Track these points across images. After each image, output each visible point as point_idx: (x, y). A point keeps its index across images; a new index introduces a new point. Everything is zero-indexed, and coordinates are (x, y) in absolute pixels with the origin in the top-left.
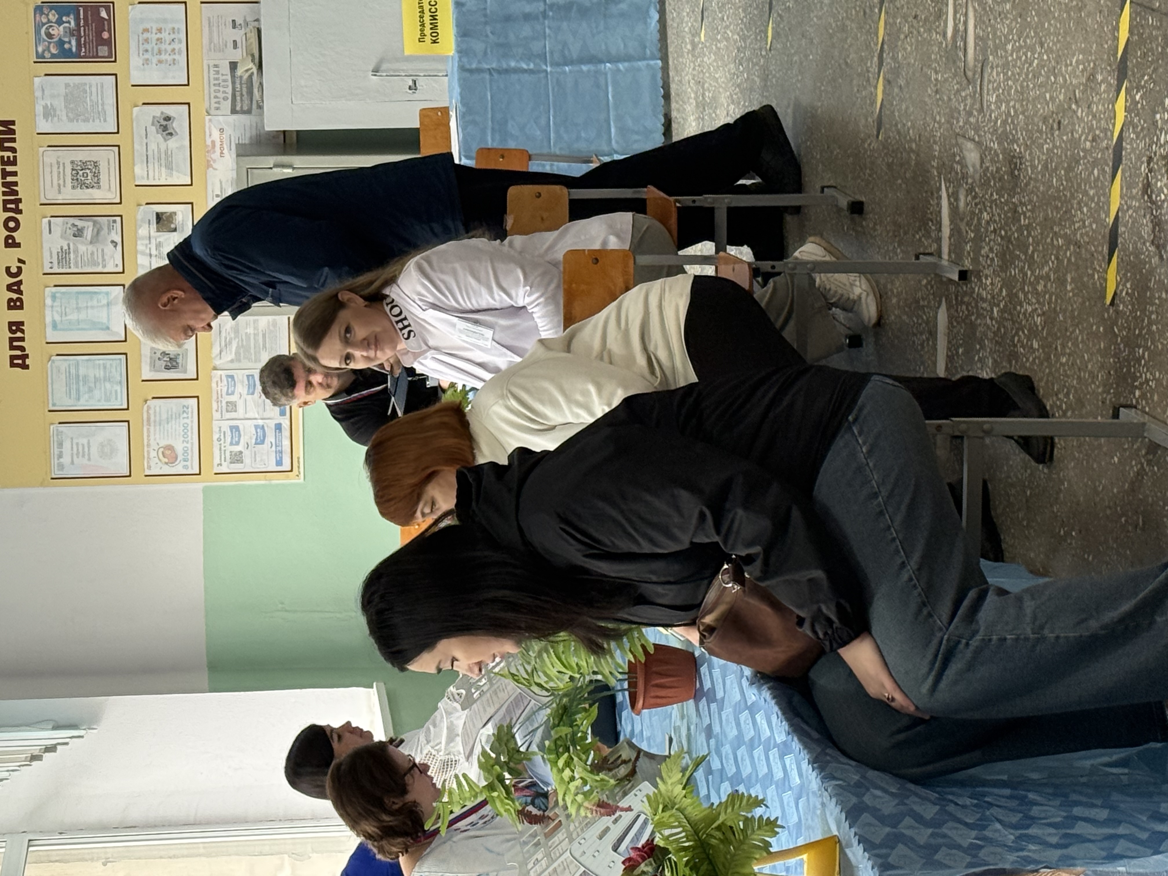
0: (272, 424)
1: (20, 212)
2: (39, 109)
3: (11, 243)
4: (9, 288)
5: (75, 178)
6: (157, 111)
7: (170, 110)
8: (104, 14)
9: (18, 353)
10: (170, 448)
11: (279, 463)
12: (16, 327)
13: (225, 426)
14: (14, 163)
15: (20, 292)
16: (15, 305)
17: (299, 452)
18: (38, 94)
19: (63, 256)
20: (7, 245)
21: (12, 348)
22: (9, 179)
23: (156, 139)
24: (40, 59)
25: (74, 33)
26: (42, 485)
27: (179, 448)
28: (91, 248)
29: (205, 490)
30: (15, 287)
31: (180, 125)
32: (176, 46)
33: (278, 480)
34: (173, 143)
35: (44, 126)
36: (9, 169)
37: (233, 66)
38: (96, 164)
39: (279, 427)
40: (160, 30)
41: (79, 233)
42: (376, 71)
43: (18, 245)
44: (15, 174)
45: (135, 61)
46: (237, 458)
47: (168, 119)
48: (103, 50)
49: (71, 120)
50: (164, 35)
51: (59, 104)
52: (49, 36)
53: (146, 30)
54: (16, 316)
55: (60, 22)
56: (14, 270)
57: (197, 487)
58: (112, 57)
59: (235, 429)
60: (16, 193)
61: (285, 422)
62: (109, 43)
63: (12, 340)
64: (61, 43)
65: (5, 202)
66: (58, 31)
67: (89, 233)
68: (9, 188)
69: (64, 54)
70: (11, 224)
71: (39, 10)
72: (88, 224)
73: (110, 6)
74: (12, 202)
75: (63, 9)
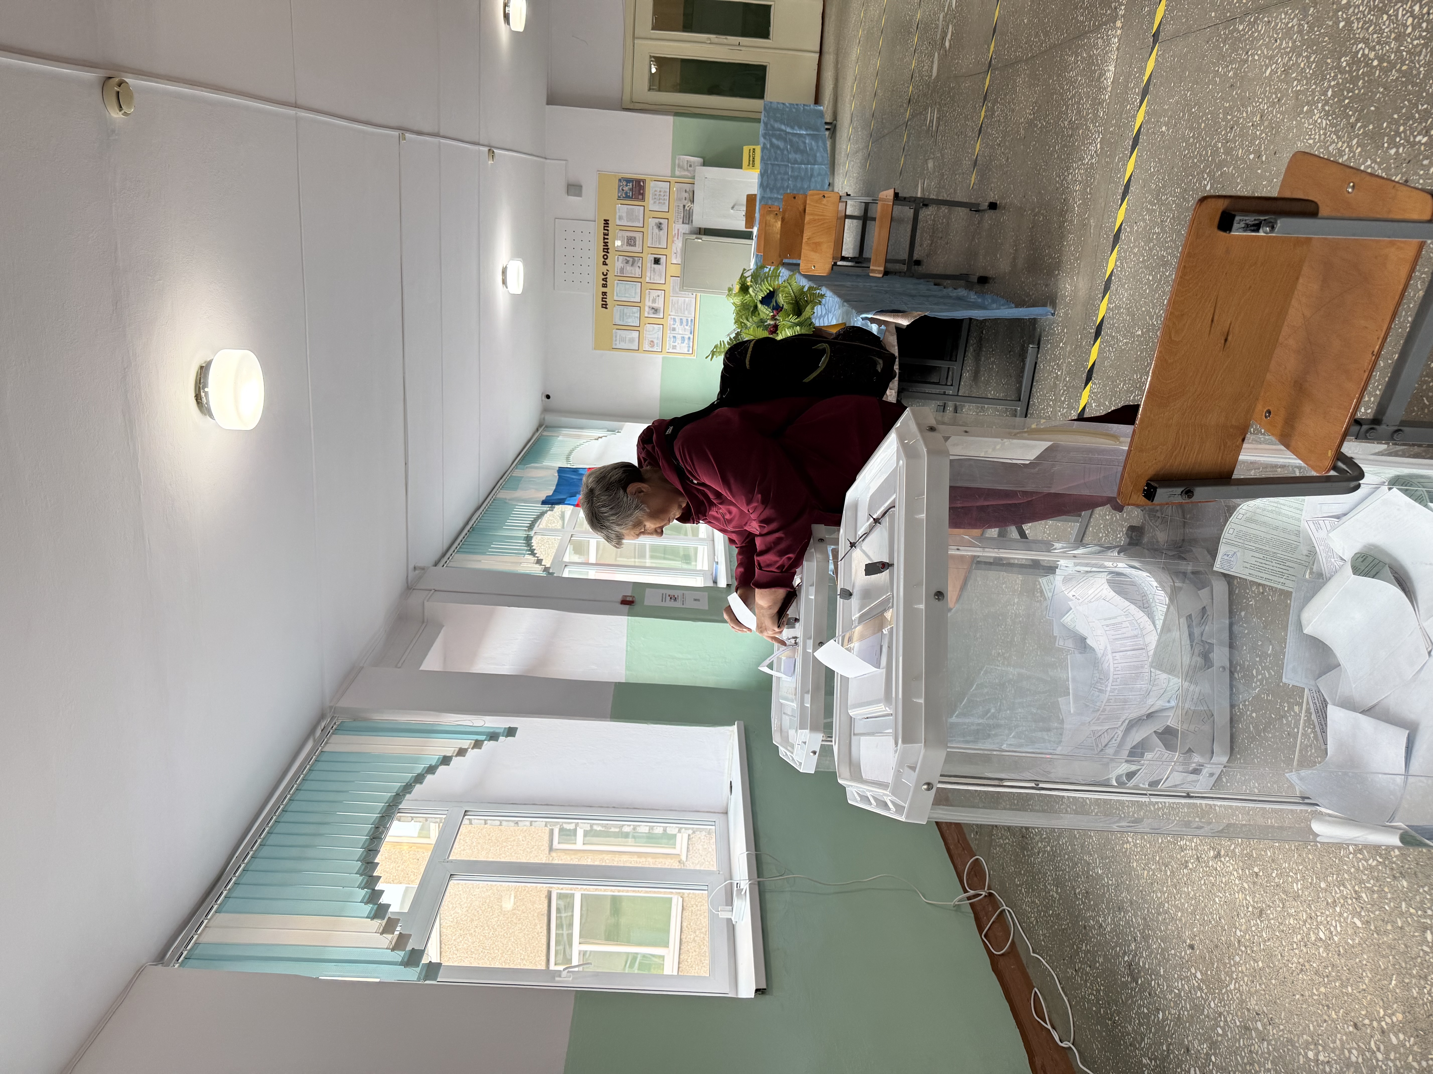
0: (687, 337)
1: (608, 253)
2: (617, 217)
3: (605, 264)
4: (603, 280)
5: (628, 243)
6: (657, 220)
7: (662, 221)
8: (642, 184)
9: (604, 303)
10: (652, 341)
11: (688, 351)
12: (604, 294)
13: (672, 335)
14: (608, 235)
15: (606, 281)
16: (605, 286)
17: (695, 347)
18: (617, 211)
19: (622, 270)
20: (603, 264)
21: (603, 301)
22: (606, 241)
23: (656, 230)
24: (619, 198)
25: (632, 190)
26: (609, 350)
27: (656, 341)
28: (632, 268)
29: (663, 358)
30: (605, 280)
31: (664, 226)
32: (665, 197)
33: (688, 357)
34: (661, 232)
35: (618, 222)
36: (606, 237)
37: (684, 206)
38: (635, 238)
39: (689, 338)
40: (660, 191)
41: (627, 262)
42: (733, 208)
43: (607, 265)
44: (607, 239)
45: (651, 202)
46: (674, 347)
47: (660, 224)
48: (640, 197)
49: (628, 221)
50: (662, 193)
51: (624, 215)
52: (623, 190)
53: (656, 191)
54: (605, 290)
55: (627, 185)
56: (605, 273)
57: (661, 356)
58: (643, 200)
59: (675, 337)
60: (607, 246)
61: (692, 337)
62: (643, 195)
63: (603, 298)
64: (626, 193)
65: (604, 249)
66: (626, 189)
67: (631, 262)
68: (606, 244)
69: (627, 197)
70: (605, 257)
71: (620, 180)
72: (631, 260)
73: (644, 181)
74: (606, 249)
75: (628, 181)
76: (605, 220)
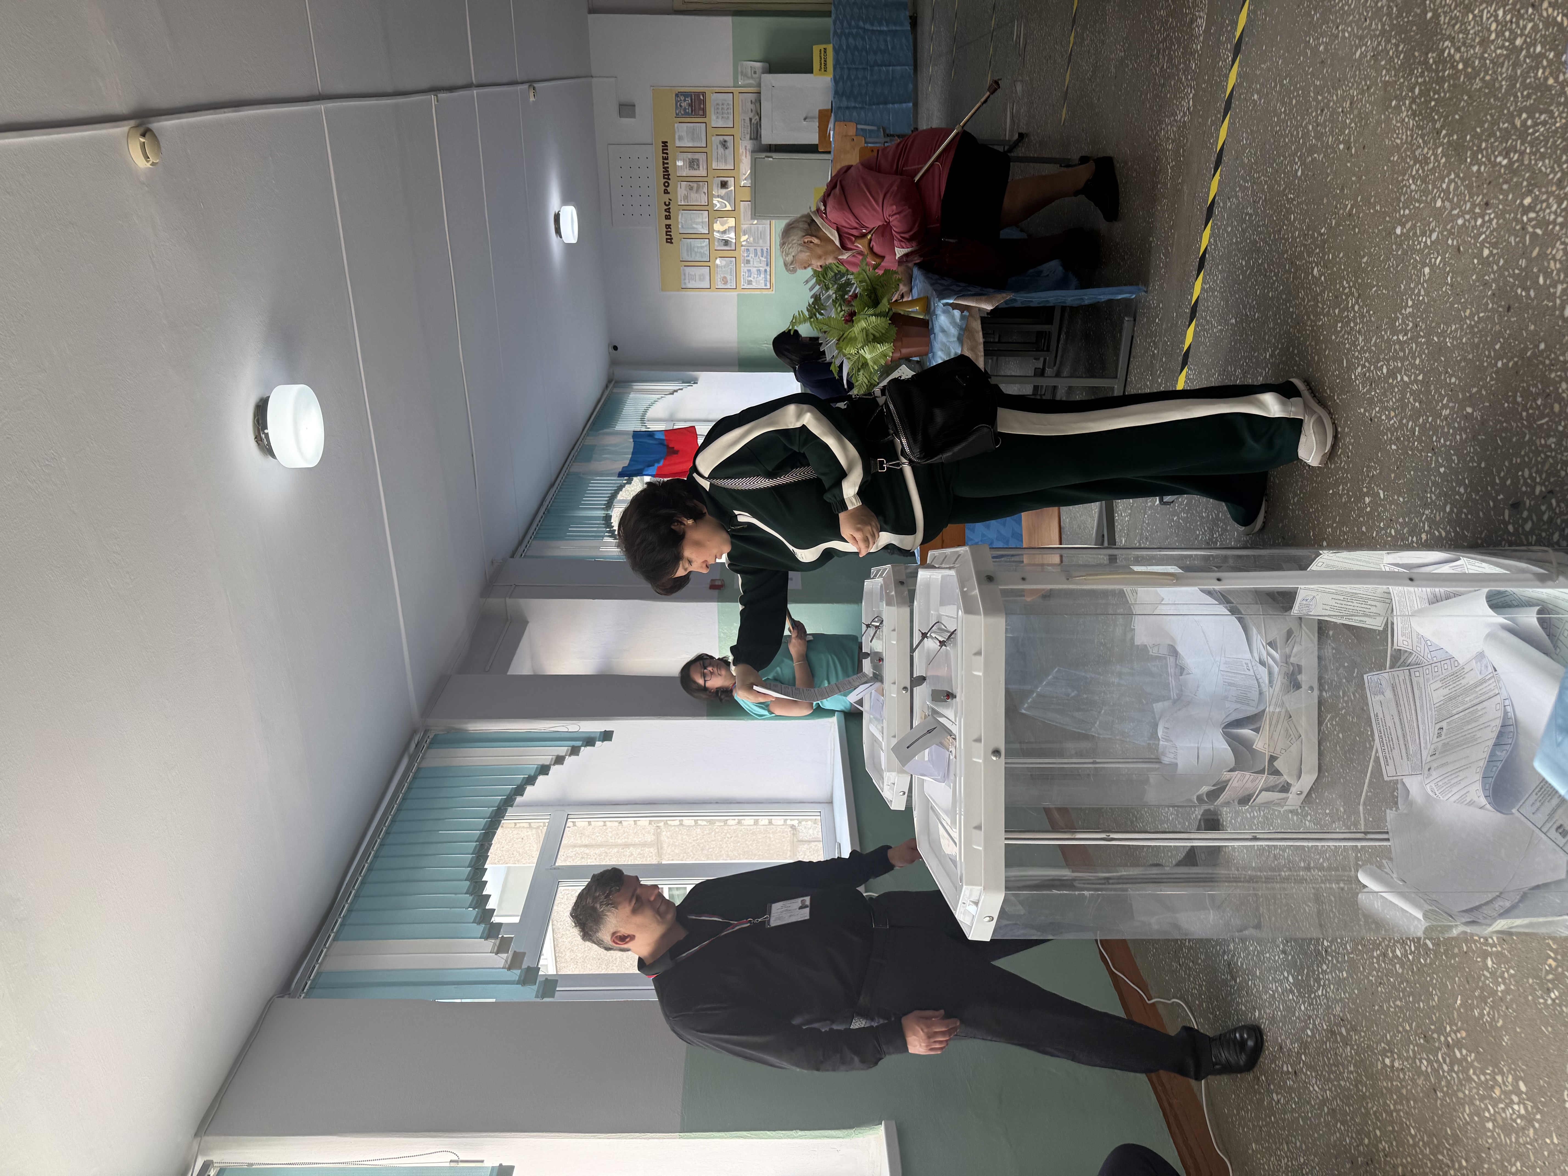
0: (762, 269)
1: (669, 179)
2: (677, 137)
3: (666, 192)
4: (666, 210)
5: (690, 166)
6: (721, 138)
7: (726, 138)
8: (702, 97)
9: (669, 237)
10: (725, 277)
11: (766, 285)
12: (668, 226)
13: (746, 269)
14: (667, 159)
15: (669, 212)
16: (668, 217)
17: (773, 281)
18: (676, 130)
19: (686, 198)
21: (667, 235)
22: (666, 166)
23: (721, 150)
24: (677, 115)
25: (691, 105)
26: (678, 290)
27: (729, 277)
28: (697, 195)
29: (738, 295)
30: (668, 210)
31: (730, 144)
32: (728, 111)
33: (765, 292)
34: (727, 151)
35: (678, 144)
36: (666, 161)
37: (751, 120)
38: (698, 160)
39: (766, 271)
40: (722, 105)
41: (691, 188)
42: (805, 119)
43: (669, 193)
44: (667, 164)
45: (714, 117)
46: (750, 282)
47: (725, 141)
48: (701, 113)
49: (689, 141)
50: (725, 107)
51: (684, 134)
52: (681, 106)
53: (717, 104)
54: (668, 222)
55: (685, 100)
56: (667, 203)
57: (735, 294)
58: (704, 115)
59: (749, 271)
60: (668, 171)
61: (768, 270)
62: (704, 110)
63: (666, 231)
64: (685, 109)
65: (664, 175)
66: (684, 104)
67: (695, 188)
68: (666, 170)
69: (686, 114)
70: (667, 185)
71: (677, 95)
72: (695, 185)
73: (704, 94)
74: (667, 175)
75: (686, 95)
76: (663, 142)
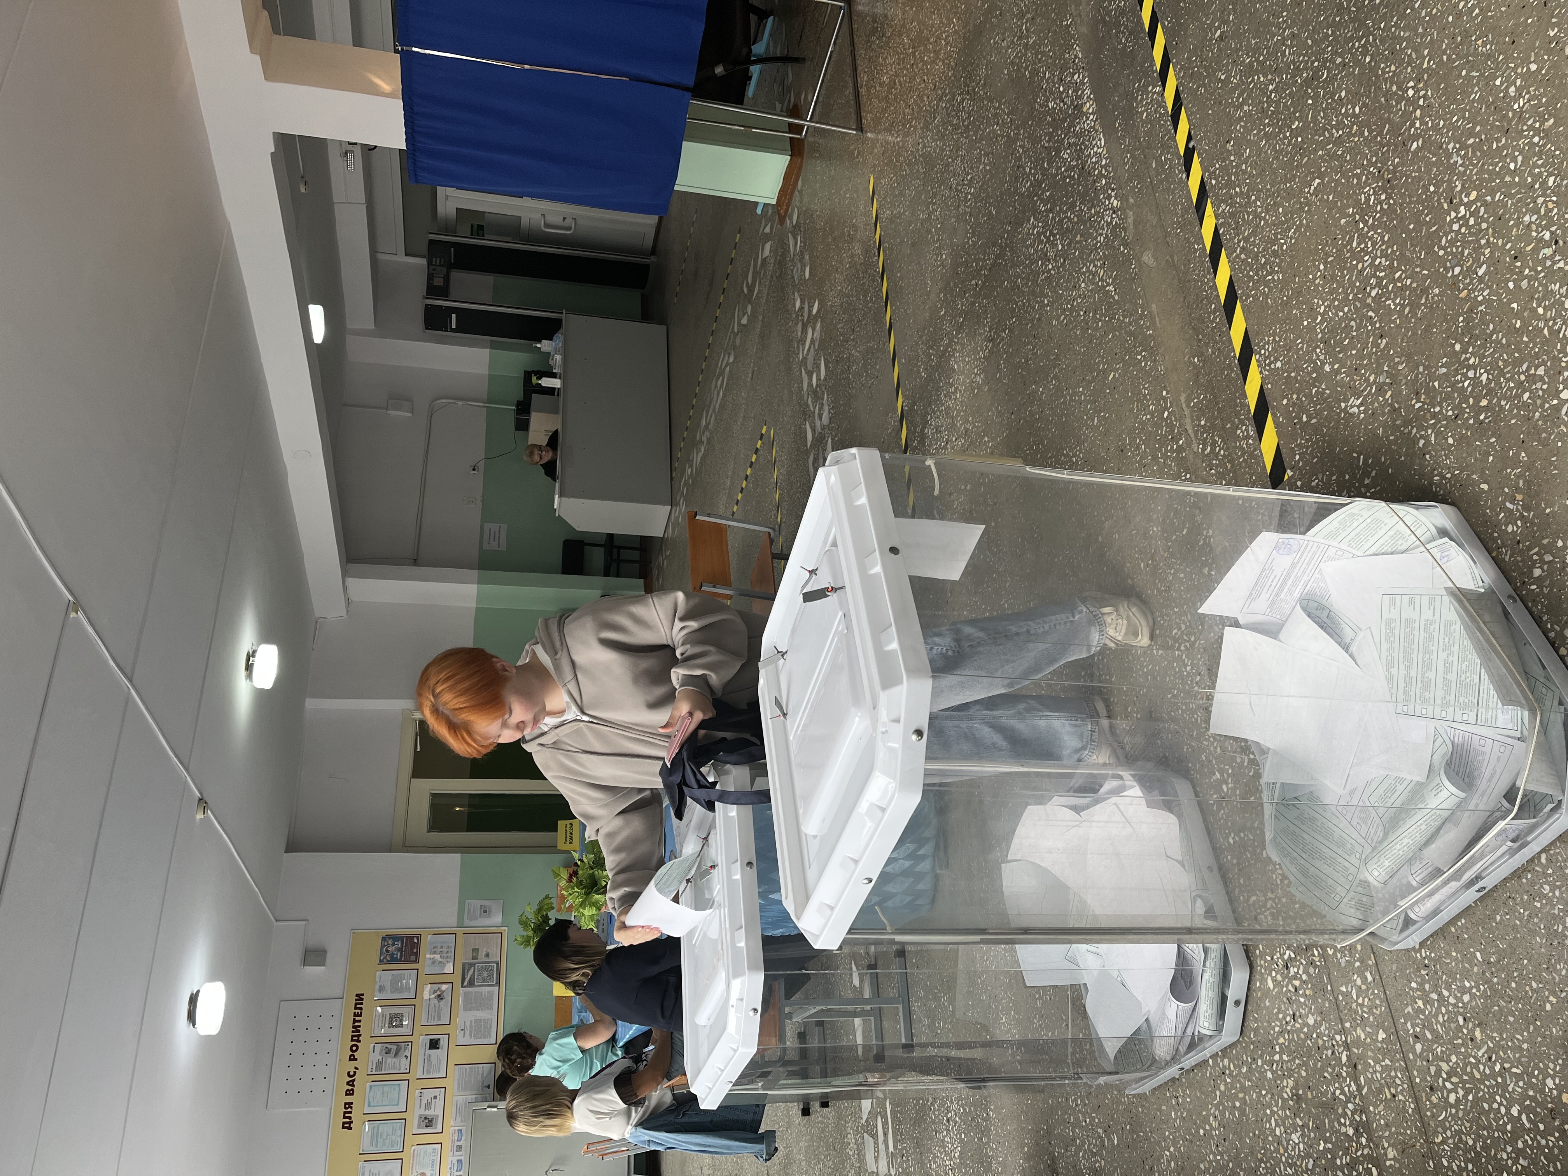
1: (359, 1041)
2: (377, 987)
3: (352, 1058)
4: (348, 1083)
5: (391, 1023)
6: (436, 987)
7: (442, 986)
8: (416, 941)
9: (348, 1120)
10: (423, 1174)
12: (349, 1105)
14: (360, 1015)
15: (353, 1086)
16: (350, 1093)
18: (378, 979)
19: (379, 1065)
20: (350, 1060)
21: (344, 1117)
22: (357, 1024)
23: (434, 1001)
24: (381, 962)
25: (400, 950)
28: (394, 1060)
30: (351, 1083)
31: (447, 994)
32: (449, 955)
34: (442, 1002)
35: (378, 996)
36: (357, 1018)
38: (402, 1015)
40: (442, 947)
41: (388, 1052)
43: (356, 1060)
44: (360, 1021)
45: (428, 962)
47: (441, 990)
48: (413, 958)
49: (392, 992)
50: (444, 950)
51: (387, 985)
52: (387, 951)
53: (435, 947)
55: (393, 945)
56: (352, 1073)
58: (417, 961)
60: (359, 1031)
62: (417, 954)
63: (345, 1113)
64: (392, 954)
65: (353, 1036)
66: (392, 949)
67: (393, 1052)
68: (356, 1029)
69: (393, 960)
70: (354, 1049)
71: (384, 939)
72: (394, 1047)
73: (419, 937)
74: (356, 1036)
75: (395, 938)
76: (357, 995)
